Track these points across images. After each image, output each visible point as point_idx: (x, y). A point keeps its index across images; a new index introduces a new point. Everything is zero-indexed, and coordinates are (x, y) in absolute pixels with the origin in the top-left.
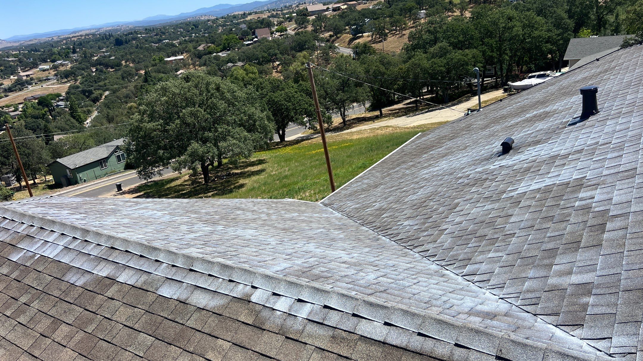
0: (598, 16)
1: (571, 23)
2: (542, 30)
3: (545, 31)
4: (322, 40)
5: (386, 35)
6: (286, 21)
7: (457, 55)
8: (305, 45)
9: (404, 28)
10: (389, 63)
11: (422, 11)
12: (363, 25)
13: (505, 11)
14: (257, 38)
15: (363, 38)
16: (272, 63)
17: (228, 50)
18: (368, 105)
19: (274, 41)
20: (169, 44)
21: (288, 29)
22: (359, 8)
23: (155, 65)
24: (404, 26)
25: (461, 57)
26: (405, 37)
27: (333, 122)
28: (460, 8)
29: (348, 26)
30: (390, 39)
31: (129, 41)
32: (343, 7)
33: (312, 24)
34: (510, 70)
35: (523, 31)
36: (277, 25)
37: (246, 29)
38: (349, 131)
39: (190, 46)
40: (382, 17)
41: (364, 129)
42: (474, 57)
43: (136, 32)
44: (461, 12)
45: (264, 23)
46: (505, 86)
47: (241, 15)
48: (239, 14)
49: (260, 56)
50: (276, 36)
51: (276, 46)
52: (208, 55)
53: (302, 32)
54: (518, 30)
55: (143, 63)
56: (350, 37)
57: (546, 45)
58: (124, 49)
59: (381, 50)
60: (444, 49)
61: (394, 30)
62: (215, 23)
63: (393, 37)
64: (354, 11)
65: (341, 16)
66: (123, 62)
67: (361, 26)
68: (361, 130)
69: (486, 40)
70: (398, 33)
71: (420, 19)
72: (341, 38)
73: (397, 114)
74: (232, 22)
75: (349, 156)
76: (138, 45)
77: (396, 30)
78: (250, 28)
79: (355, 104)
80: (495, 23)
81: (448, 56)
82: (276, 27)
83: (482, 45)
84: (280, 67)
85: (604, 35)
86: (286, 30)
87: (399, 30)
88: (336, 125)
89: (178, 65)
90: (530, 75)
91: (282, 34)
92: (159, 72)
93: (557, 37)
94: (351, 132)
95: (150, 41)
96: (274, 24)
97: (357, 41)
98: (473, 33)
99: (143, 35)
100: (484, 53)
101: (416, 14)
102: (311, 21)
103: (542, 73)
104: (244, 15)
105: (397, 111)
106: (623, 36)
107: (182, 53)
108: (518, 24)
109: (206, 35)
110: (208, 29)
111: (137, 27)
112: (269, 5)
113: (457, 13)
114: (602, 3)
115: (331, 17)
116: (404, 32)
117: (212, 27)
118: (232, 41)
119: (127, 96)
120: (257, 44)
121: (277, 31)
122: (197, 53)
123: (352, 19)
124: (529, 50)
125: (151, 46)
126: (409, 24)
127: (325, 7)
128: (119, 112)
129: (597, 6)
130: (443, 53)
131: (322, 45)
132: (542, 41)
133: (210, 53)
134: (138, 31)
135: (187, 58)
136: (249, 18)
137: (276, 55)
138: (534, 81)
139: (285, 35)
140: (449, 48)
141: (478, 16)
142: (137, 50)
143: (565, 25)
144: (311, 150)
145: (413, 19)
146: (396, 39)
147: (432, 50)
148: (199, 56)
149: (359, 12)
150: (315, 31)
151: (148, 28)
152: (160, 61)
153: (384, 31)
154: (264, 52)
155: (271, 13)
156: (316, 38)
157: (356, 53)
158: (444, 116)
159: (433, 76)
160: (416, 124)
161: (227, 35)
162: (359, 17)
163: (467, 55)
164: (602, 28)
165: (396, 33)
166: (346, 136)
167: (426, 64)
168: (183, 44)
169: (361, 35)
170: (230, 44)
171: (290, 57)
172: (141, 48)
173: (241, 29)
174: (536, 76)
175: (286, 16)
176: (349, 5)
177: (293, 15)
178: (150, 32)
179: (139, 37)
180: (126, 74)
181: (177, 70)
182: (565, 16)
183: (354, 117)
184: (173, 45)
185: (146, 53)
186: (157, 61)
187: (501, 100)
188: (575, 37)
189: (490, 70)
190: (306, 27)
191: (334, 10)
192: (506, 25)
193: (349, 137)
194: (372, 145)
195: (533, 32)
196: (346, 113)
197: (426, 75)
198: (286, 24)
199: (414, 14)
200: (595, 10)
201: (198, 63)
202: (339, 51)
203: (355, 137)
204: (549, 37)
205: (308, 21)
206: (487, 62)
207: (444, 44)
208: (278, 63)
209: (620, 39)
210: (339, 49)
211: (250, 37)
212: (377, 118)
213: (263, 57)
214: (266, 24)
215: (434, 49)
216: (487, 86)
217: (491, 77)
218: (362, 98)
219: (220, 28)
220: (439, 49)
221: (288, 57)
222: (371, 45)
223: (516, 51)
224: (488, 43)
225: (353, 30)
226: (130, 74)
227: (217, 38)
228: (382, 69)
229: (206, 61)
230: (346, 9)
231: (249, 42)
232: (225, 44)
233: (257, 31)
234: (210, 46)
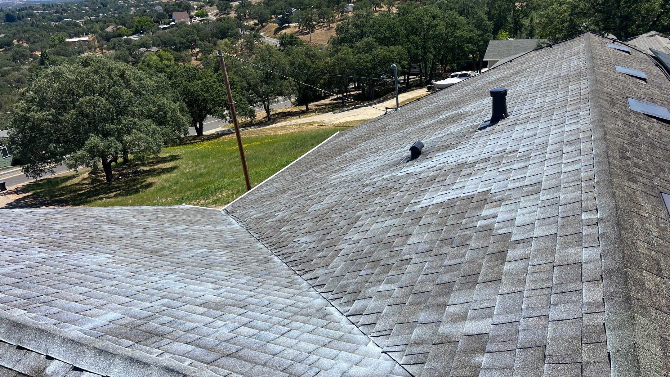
0: (515, 19)
1: (490, 25)
2: (464, 30)
3: (467, 31)
4: (246, 28)
5: (313, 27)
6: (206, 5)
7: (382, 51)
8: (227, 32)
9: (332, 20)
10: (314, 56)
11: (350, 4)
12: (290, 15)
13: (429, 8)
14: (174, 22)
15: (290, 29)
16: (190, 50)
17: (141, 34)
18: (294, 99)
19: (194, 26)
20: (71, 23)
21: (209, 14)
23: (54, 46)
24: (332, 18)
25: (387, 53)
26: (333, 30)
27: (256, 116)
28: (387, 4)
29: (274, 14)
30: (318, 31)
31: (23, 17)
33: (236, 11)
34: (434, 68)
35: (446, 29)
36: (197, 9)
37: (162, 11)
38: (273, 126)
39: (97, 26)
40: (309, 7)
41: (289, 124)
42: (399, 54)
43: (31, 8)
44: (388, 8)
45: (183, 6)
46: (429, 84)
49: (178, 41)
50: (196, 21)
51: (195, 31)
52: (117, 38)
53: (224, 18)
54: (441, 28)
55: (40, 43)
56: (276, 26)
57: (468, 45)
58: (17, 26)
59: (309, 42)
60: (370, 44)
61: (322, 22)
62: (126, 3)
63: (321, 29)
65: (266, 3)
66: (15, 41)
67: (287, 15)
68: (286, 126)
69: (411, 37)
70: (326, 25)
71: (347, 12)
72: (267, 27)
73: (323, 110)
75: (272, 153)
76: (33, 22)
77: (324, 22)
78: (166, 10)
79: (280, 98)
80: (419, 21)
81: (374, 52)
82: (196, 11)
83: (408, 42)
84: (200, 54)
85: (520, 38)
86: (207, 15)
87: (327, 22)
88: (259, 119)
89: (82, 47)
90: (453, 74)
91: (202, 19)
92: (59, 54)
93: (478, 38)
94: (275, 128)
95: (48, 18)
96: (194, 8)
97: (284, 31)
98: (399, 30)
99: (40, 12)
100: (409, 50)
101: (344, 7)
102: (234, 7)
103: (464, 72)
105: (324, 106)
106: (537, 40)
107: (87, 35)
108: (442, 23)
109: (116, 15)
110: (119, 9)
111: (33, 2)
113: (385, 9)
114: (518, 7)
115: (256, 5)
116: (332, 25)
117: (122, 7)
118: (146, 24)
119: (19, 81)
120: (174, 28)
121: (197, 16)
122: (104, 34)
123: (278, 8)
124: (452, 49)
125: (50, 24)
126: (337, 17)
128: (8, 98)
129: (514, 10)
130: (369, 49)
131: (246, 33)
132: (464, 41)
133: (120, 36)
134: (33, 7)
135: (93, 40)
137: (195, 42)
138: (456, 80)
139: (206, 20)
140: (375, 43)
141: (403, 12)
142: (32, 28)
143: (485, 26)
144: (232, 146)
145: (341, 12)
146: (323, 31)
147: (358, 44)
148: (107, 38)
149: (286, 1)
150: (239, 18)
151: (46, 3)
152: (61, 42)
153: (312, 22)
154: (182, 37)
156: (240, 26)
157: (282, 44)
158: (369, 113)
159: (359, 72)
160: (342, 121)
161: (139, 17)
162: (285, 7)
163: (393, 51)
164: (519, 32)
165: (324, 26)
166: (270, 132)
167: (352, 59)
168: (88, 23)
169: (288, 25)
170: (144, 27)
171: (212, 44)
172: (37, 26)
173: (157, 11)
174: (458, 76)
178: (49, 9)
179: (35, 14)
180: (18, 55)
181: (80, 53)
182: (485, 17)
183: (279, 111)
184: (77, 25)
185: (44, 32)
186: (57, 42)
187: (418, 100)
188: (494, 39)
189: (415, 68)
190: (228, 13)
192: (429, 24)
193: (272, 132)
194: (296, 142)
195: (455, 31)
196: (271, 107)
197: (352, 71)
198: (207, 9)
199: (342, 7)
200: (512, 13)
201: (105, 46)
202: (264, 41)
203: (279, 133)
204: (470, 37)
205: (231, 7)
206: (412, 60)
207: (370, 39)
208: (197, 50)
209: (533, 42)
210: (265, 39)
211: (167, 20)
212: (303, 113)
213: (180, 43)
215: (360, 44)
216: (412, 84)
217: (416, 75)
218: (287, 92)
219: (133, 9)
220: (365, 44)
221: (208, 44)
222: (298, 36)
223: (440, 50)
224: (413, 40)
225: (279, 19)
226: (23, 55)
227: (129, 20)
228: (308, 62)
229: (115, 44)
231: (166, 26)
232: (137, 26)
233: (175, 14)
234: (120, 28)
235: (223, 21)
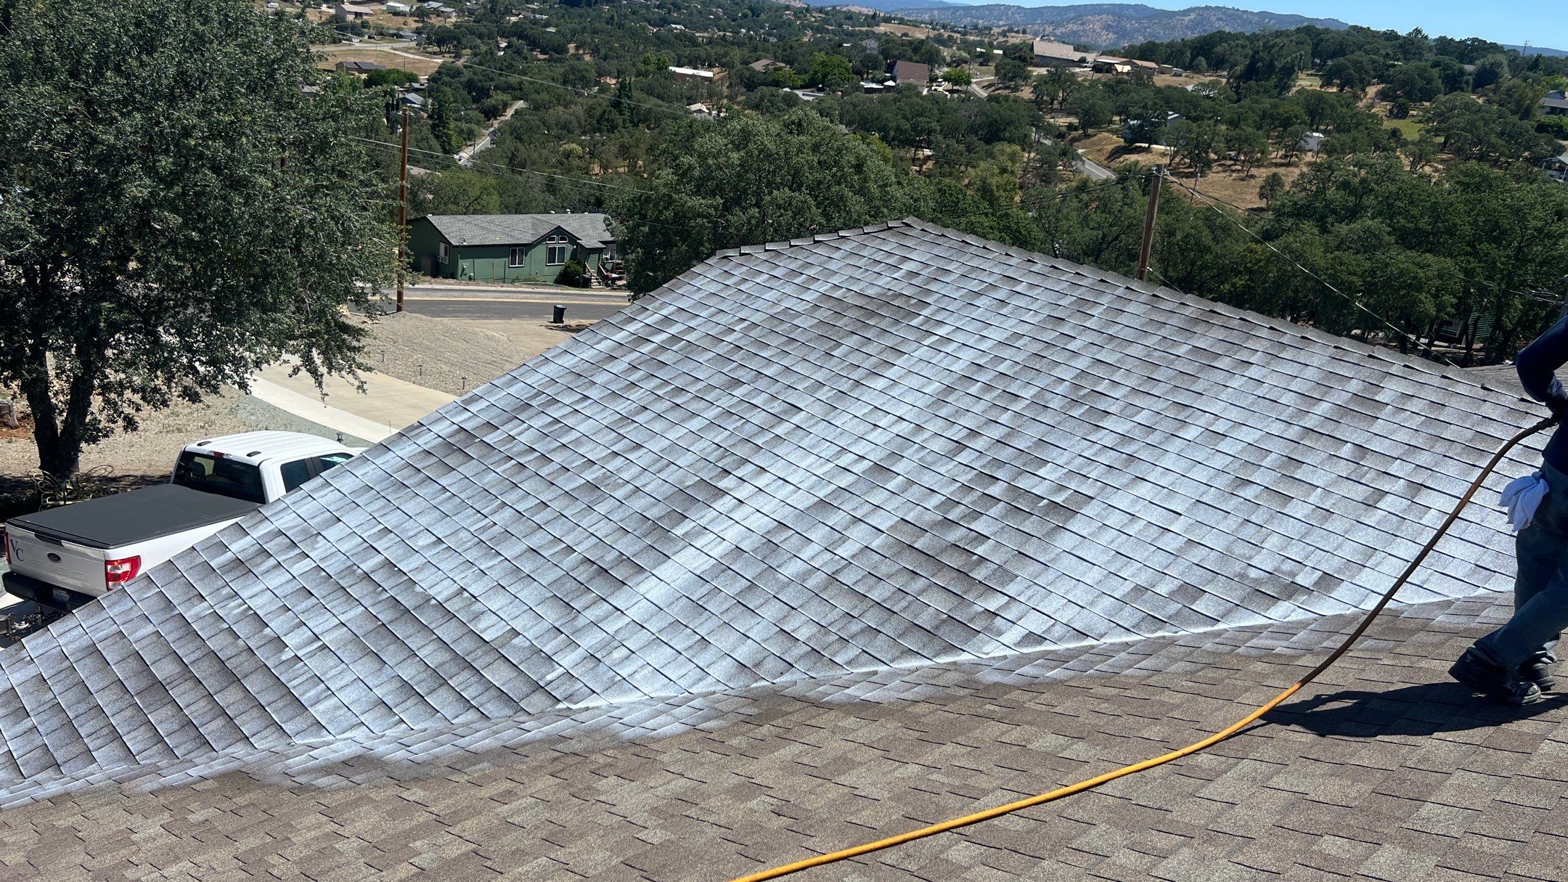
4: (1048, 130)
5: (1208, 164)
6: (974, 60)
8: (1005, 130)
9: (1258, 160)
11: (1315, 134)
12: (1159, 124)
14: (895, 81)
15: (1149, 156)
16: (913, 149)
17: (820, 90)
19: (934, 98)
20: (686, 36)
21: (974, 80)
22: (1160, 81)
23: (646, 74)
24: (1259, 155)
26: (1253, 182)
28: (1413, 154)
29: (1119, 114)
32: (1119, 68)
33: (1035, 87)
36: (949, 65)
37: (875, 52)
39: (736, 54)
40: (1210, 119)
44: (1414, 164)
45: (923, 51)
47: (867, 16)
48: (860, 13)
49: (894, 124)
50: (940, 89)
51: (936, 111)
52: (771, 88)
53: (1006, 98)
55: (616, 61)
56: (1117, 142)
58: (581, 16)
59: (1187, 195)
60: (1375, 236)
61: (1231, 159)
62: (799, 18)
63: (1224, 175)
64: (1146, 86)
65: (1111, 87)
66: (572, 46)
67: (1153, 124)
69: (1484, 247)
70: (1240, 168)
71: (1305, 152)
72: (1095, 138)
74: (840, 26)
76: (612, 17)
77: (1237, 160)
78: (885, 53)
80: (1518, 213)
82: (946, 69)
84: (930, 164)
86: (969, 83)
87: (1243, 162)
89: (695, 90)
91: (956, 88)
92: (650, 92)
95: (643, 15)
96: (944, 60)
97: (1133, 158)
101: (1298, 137)
102: (1033, 79)
104: (873, 19)
107: (711, 66)
109: (774, 40)
110: (782, 27)
112: (936, 12)
115: (1087, 84)
116: (1254, 171)
117: (790, 25)
118: (836, 71)
119: (566, 127)
120: (891, 95)
121: (946, 79)
122: (747, 74)
123: (1136, 102)
125: (643, 28)
126: (1274, 155)
127: (1077, 56)
128: (541, 155)
130: (1368, 244)
131: (1044, 141)
133: (777, 84)
135: (722, 79)
136: (882, 28)
137: (929, 134)
139: (965, 92)
140: (1387, 238)
142: (609, 27)
145: (1286, 146)
146: (1228, 180)
147: (1343, 229)
148: (751, 84)
149: (1159, 91)
150: (1038, 102)
152: (660, 69)
153: (1207, 153)
154: (904, 117)
155: (936, 32)
156: (1036, 123)
161: (827, 54)
162: (1155, 104)
163: (1428, 266)
165: (1233, 168)
168: (717, 44)
169: (1147, 145)
170: (829, 77)
171: (962, 147)
172: (620, 26)
173: (865, 49)
175: (978, 49)
176: (1137, 66)
177: (996, 51)
180: (574, 74)
181: (692, 100)
184: (693, 42)
185: (628, 42)
186: (651, 68)
190: (1016, 89)
191: (1097, 68)
192: (1543, 227)
198: (974, 68)
201: (741, 98)
202: (1081, 168)
205: (1026, 77)
207: (1378, 225)
208: (928, 152)
211: (880, 74)
213: (898, 129)
214: (924, 54)
215: (1350, 230)
219: (810, 33)
220: (1362, 234)
221: (956, 145)
225: (1130, 127)
226: (583, 78)
227: (803, 56)
229: (762, 99)
230: (1128, 73)
231: (874, 86)
232: (816, 72)
233: (901, 66)
234: (780, 69)
235: (1003, 103)
